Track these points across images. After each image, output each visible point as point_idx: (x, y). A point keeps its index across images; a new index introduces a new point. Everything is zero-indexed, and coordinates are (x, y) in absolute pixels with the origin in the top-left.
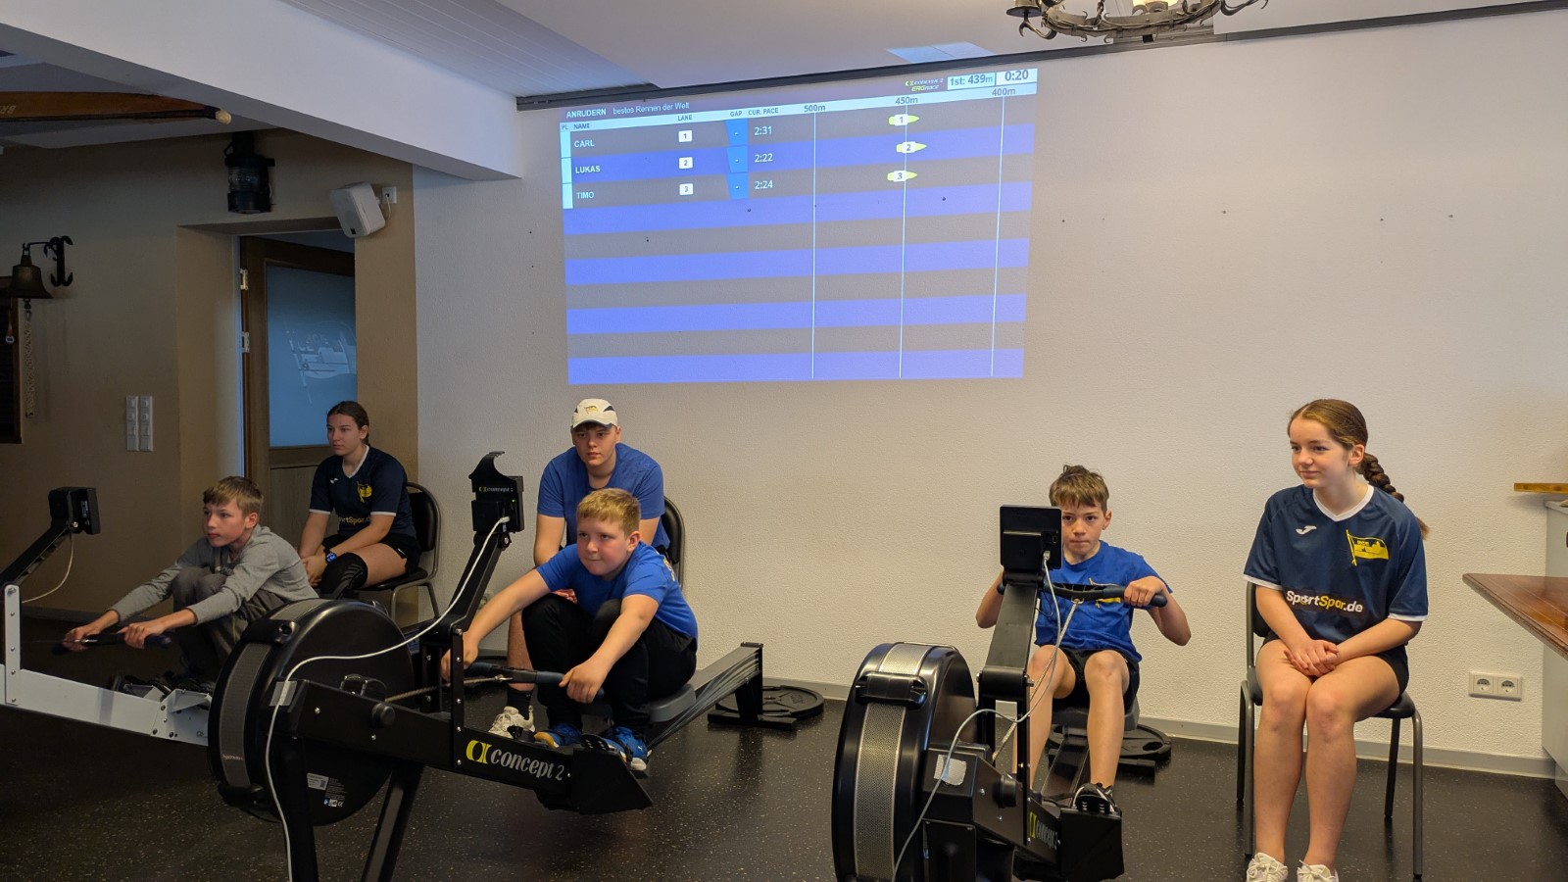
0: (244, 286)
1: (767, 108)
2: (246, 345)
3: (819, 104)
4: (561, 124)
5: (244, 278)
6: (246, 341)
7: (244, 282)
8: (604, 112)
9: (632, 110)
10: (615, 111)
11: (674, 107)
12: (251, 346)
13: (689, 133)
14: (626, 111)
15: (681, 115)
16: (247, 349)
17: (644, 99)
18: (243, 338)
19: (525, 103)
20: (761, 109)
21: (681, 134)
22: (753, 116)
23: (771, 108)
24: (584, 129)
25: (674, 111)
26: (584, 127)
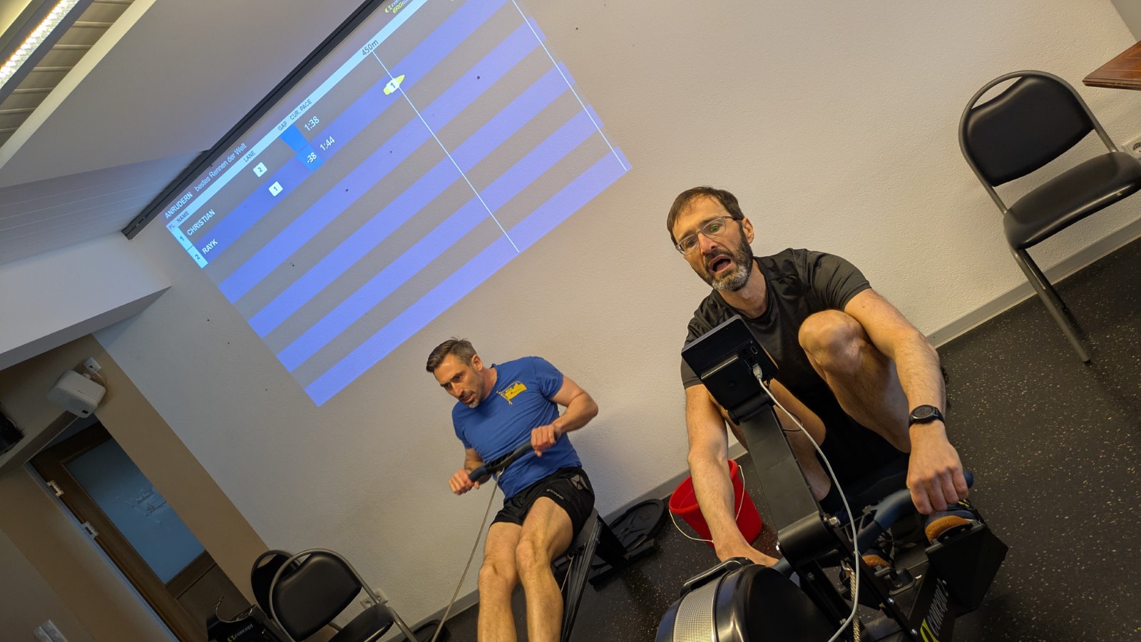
0: (59, 493)
1: (301, 105)
2: (92, 531)
4: (167, 226)
5: (55, 487)
6: (90, 528)
7: (57, 490)
8: (190, 195)
9: (208, 179)
10: (198, 188)
11: (235, 154)
12: (97, 530)
13: (261, 165)
14: (204, 182)
15: (245, 157)
16: (95, 534)
17: (210, 164)
18: (87, 528)
19: (130, 231)
20: (298, 109)
21: (256, 170)
22: (296, 119)
23: (303, 103)
24: (186, 218)
25: (238, 158)
26: (184, 216)
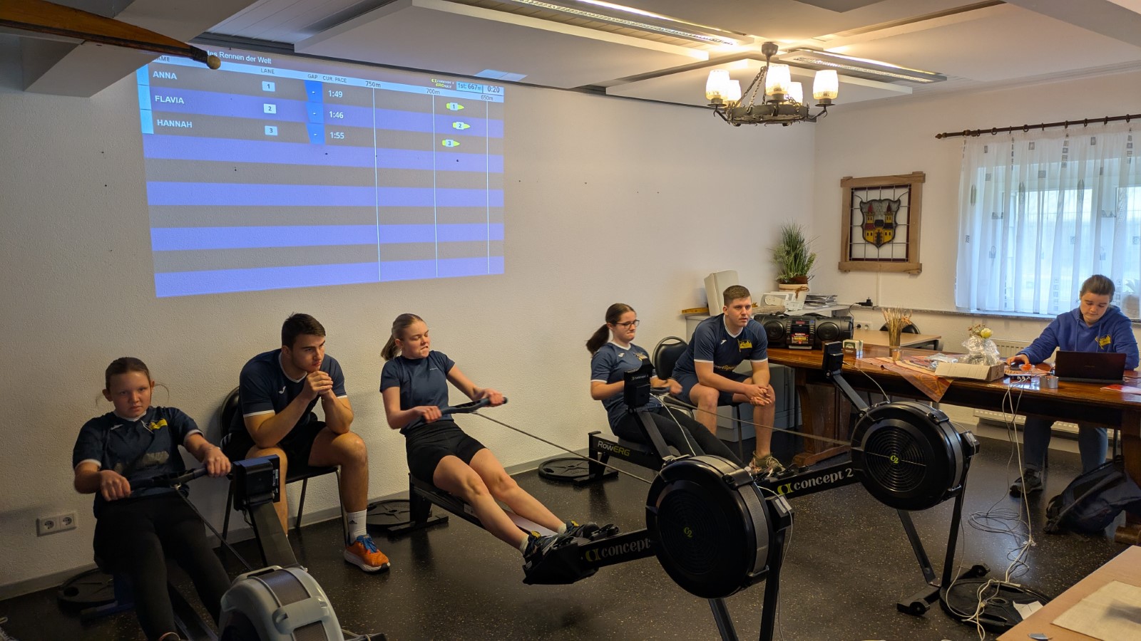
1: (338, 77)
3: (376, 82)
13: (272, 85)
17: (230, 48)
20: (334, 77)
21: (265, 84)
22: (326, 81)
23: (340, 77)
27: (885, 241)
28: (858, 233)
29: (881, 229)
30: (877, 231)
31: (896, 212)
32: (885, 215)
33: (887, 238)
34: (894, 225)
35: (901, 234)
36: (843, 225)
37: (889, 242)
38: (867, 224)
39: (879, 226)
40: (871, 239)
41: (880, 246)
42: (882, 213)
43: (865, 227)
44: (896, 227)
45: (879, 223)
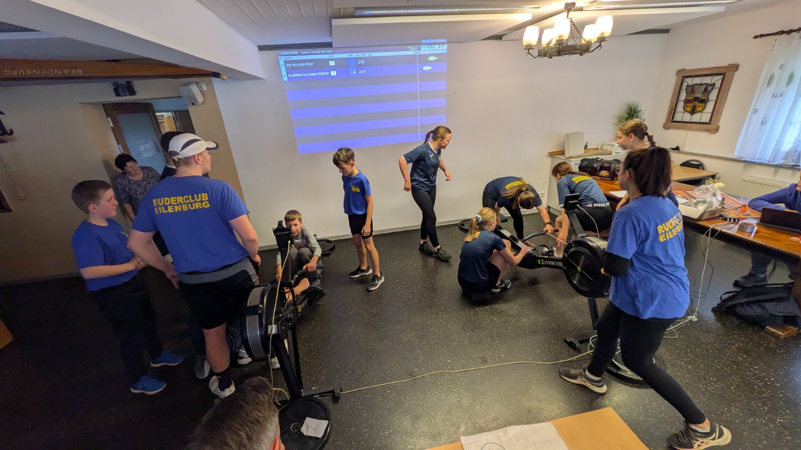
0: (111, 125)
4: (279, 57)
5: (110, 121)
6: (121, 148)
8: (296, 53)
9: (309, 52)
10: (302, 53)
11: (326, 52)
13: (333, 62)
14: (306, 53)
15: (329, 55)
17: (314, 48)
19: (262, 48)
20: (360, 54)
21: (330, 62)
22: (357, 57)
26: (290, 58)
27: (698, 110)
28: (681, 105)
29: (697, 103)
30: (693, 104)
31: (710, 92)
32: (702, 94)
33: (701, 109)
34: (706, 101)
35: (710, 106)
36: (672, 100)
37: (700, 112)
38: (688, 100)
39: (696, 101)
40: (689, 109)
41: (693, 114)
42: (700, 93)
43: (687, 101)
44: (707, 102)
45: (696, 99)
